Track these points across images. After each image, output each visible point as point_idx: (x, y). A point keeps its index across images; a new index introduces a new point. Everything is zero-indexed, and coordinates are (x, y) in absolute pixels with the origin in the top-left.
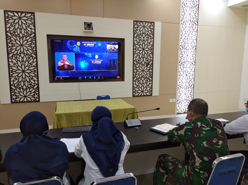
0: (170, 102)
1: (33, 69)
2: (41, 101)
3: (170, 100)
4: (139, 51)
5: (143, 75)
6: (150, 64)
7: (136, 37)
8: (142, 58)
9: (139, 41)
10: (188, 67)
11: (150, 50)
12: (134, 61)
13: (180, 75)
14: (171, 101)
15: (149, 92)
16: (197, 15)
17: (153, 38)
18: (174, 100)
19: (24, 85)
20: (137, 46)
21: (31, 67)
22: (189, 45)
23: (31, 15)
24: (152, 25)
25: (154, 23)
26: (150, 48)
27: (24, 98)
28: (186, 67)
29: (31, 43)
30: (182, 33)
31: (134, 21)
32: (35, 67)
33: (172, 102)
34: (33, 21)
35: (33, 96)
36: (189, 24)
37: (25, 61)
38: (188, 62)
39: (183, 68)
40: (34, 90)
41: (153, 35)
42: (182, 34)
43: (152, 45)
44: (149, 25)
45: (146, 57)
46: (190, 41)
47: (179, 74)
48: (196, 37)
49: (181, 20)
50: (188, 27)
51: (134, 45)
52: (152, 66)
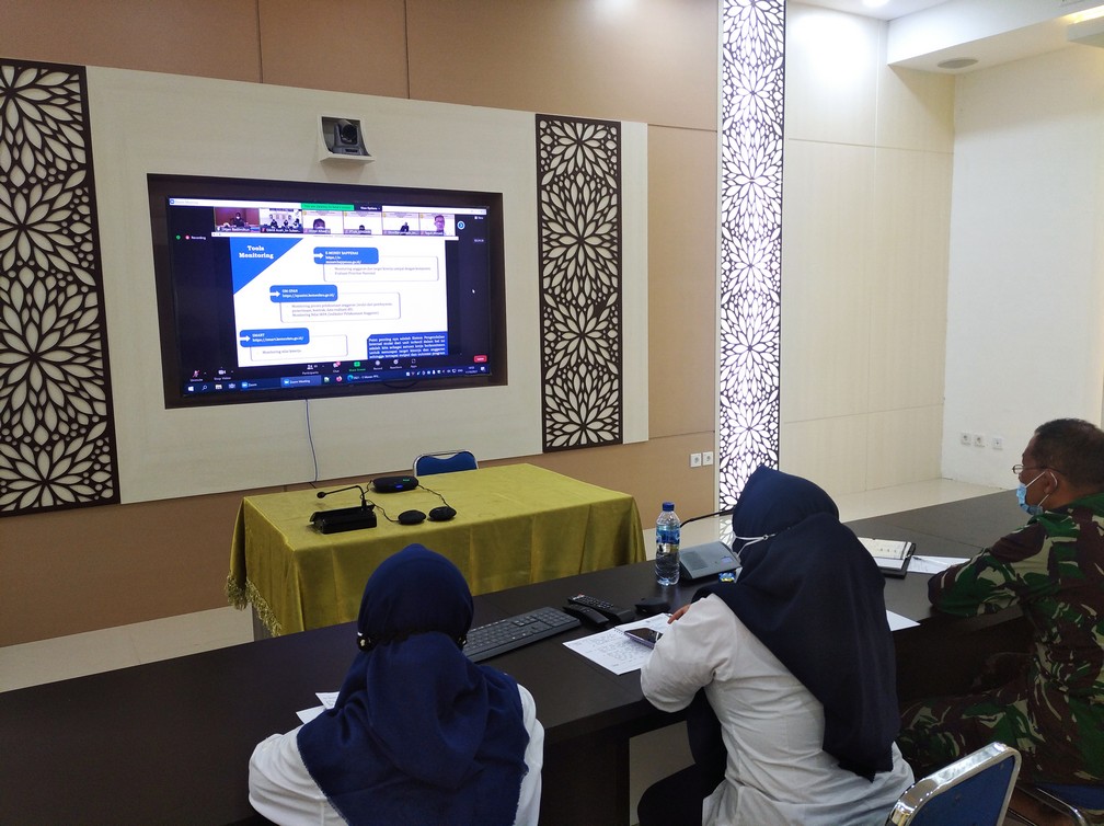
0: (693, 464)
1: (82, 345)
2: (125, 500)
3: (693, 456)
4: (563, 250)
5: (582, 356)
6: (608, 305)
7: (548, 188)
8: (575, 280)
9: (560, 205)
10: (755, 315)
11: (607, 245)
12: (542, 291)
13: (727, 350)
14: (696, 459)
15: (609, 428)
16: (778, 96)
17: (618, 191)
18: (707, 458)
19: (40, 423)
20: (555, 227)
21: (74, 332)
22: (756, 220)
23: (68, 81)
24: (613, 136)
25: (618, 126)
26: (608, 234)
27: (39, 488)
28: (746, 316)
29: (71, 216)
30: (725, 172)
31: (539, 118)
32: (93, 332)
33: (699, 464)
34: (77, 108)
35: (87, 478)
36: (753, 136)
37: (41, 303)
38: (754, 292)
39: (738, 318)
40: (88, 450)
41: (618, 180)
42: (726, 176)
43: (613, 224)
44: (601, 135)
45: (593, 276)
46: (759, 205)
47: (724, 344)
48: (778, 189)
49: (721, 117)
50: (748, 145)
51: (542, 221)
52: (616, 313)
